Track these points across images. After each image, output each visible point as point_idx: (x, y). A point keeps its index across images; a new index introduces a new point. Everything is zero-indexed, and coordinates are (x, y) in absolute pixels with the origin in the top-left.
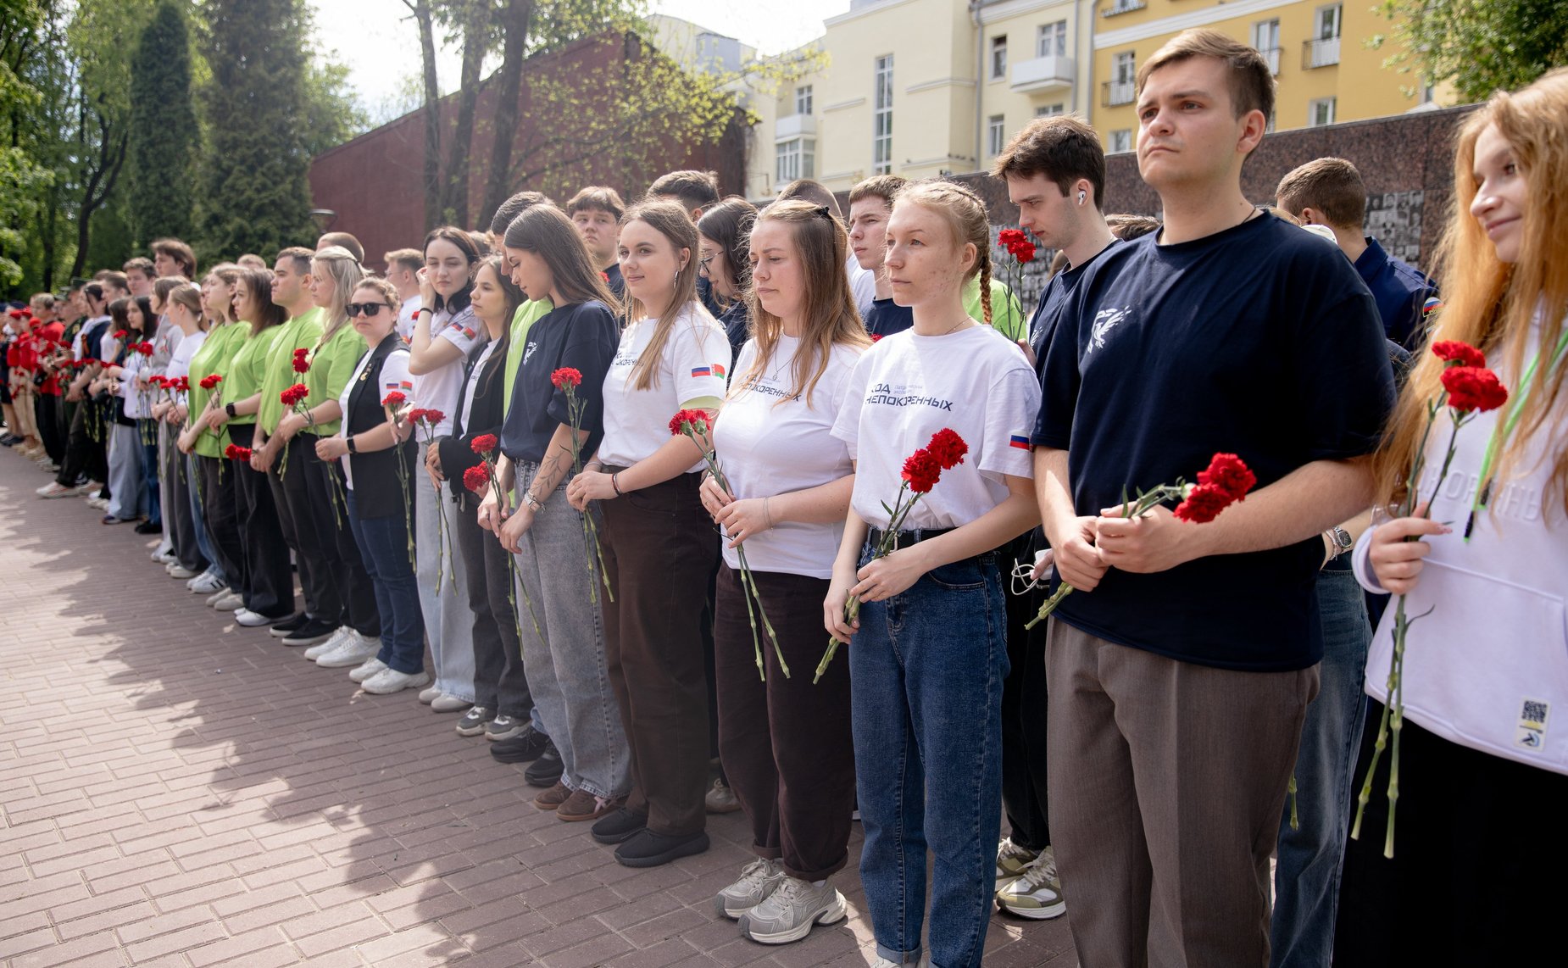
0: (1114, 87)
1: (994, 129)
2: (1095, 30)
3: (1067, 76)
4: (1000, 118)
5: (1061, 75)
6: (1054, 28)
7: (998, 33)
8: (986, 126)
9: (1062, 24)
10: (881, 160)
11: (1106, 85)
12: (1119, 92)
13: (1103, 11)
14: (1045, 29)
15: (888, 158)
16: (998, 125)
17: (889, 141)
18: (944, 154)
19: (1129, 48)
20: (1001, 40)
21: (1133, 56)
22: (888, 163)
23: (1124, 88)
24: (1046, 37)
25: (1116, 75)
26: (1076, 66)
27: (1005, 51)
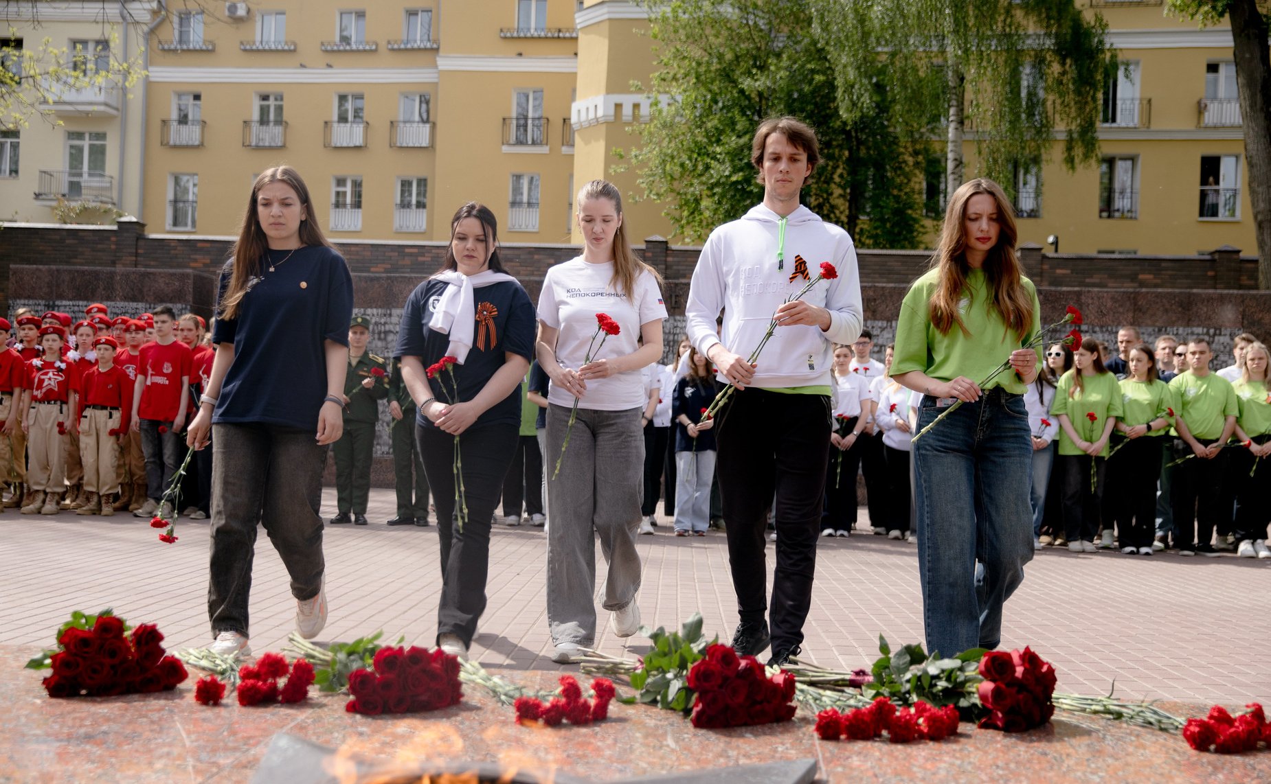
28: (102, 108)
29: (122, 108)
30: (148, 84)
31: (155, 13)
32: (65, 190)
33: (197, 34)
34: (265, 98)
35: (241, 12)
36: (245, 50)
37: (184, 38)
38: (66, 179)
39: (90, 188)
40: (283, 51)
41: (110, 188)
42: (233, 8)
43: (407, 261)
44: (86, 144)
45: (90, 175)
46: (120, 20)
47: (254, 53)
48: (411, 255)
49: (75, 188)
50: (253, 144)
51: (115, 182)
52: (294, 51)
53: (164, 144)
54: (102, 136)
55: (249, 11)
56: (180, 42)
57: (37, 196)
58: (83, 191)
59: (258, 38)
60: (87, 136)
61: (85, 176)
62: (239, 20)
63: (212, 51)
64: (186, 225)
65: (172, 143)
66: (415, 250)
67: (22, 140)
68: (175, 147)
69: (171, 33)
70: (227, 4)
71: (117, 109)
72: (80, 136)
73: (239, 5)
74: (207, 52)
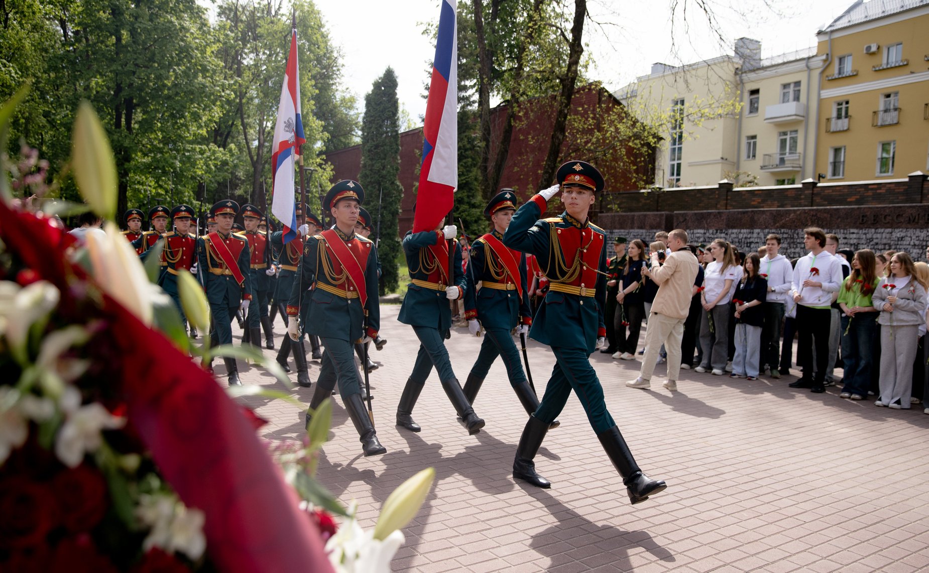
0: (833, 121)
1: (749, 144)
2: (821, 87)
3: (802, 114)
4: (754, 137)
5: (798, 113)
6: (792, 86)
7: (754, 87)
8: (744, 141)
9: (798, 84)
10: (674, 160)
11: (828, 120)
12: (836, 124)
13: (827, 76)
14: (785, 86)
15: (679, 159)
16: (752, 141)
17: (680, 149)
18: (719, 157)
19: (846, 99)
20: (755, 92)
21: (847, 103)
22: (679, 162)
23: (840, 121)
24: (786, 91)
25: (834, 114)
26: (807, 108)
27: (758, 98)
28: (794, 117)
29: (806, 116)
30: (820, 101)
31: (825, 61)
32: (777, 162)
33: (848, 68)
34: (888, 96)
35: (874, 49)
36: (876, 71)
37: (842, 71)
38: (778, 157)
39: (789, 160)
40: (900, 66)
41: (799, 160)
42: (869, 48)
43: (870, 193)
44: (788, 137)
45: (790, 153)
46: (806, 69)
47: (880, 71)
48: (872, 189)
49: (782, 161)
50: (879, 124)
51: (802, 156)
52: (907, 65)
53: (828, 131)
54: (796, 131)
55: (879, 48)
56: (840, 73)
57: (762, 168)
58: (786, 162)
59: (885, 61)
60: (789, 133)
61: (787, 154)
62: (873, 54)
63: (856, 75)
64: (839, 175)
65: (832, 130)
66: (875, 186)
67: (758, 140)
68: (834, 132)
69: (834, 70)
70: (865, 47)
71: (803, 117)
72: (785, 134)
73: (872, 45)
74: (854, 76)
